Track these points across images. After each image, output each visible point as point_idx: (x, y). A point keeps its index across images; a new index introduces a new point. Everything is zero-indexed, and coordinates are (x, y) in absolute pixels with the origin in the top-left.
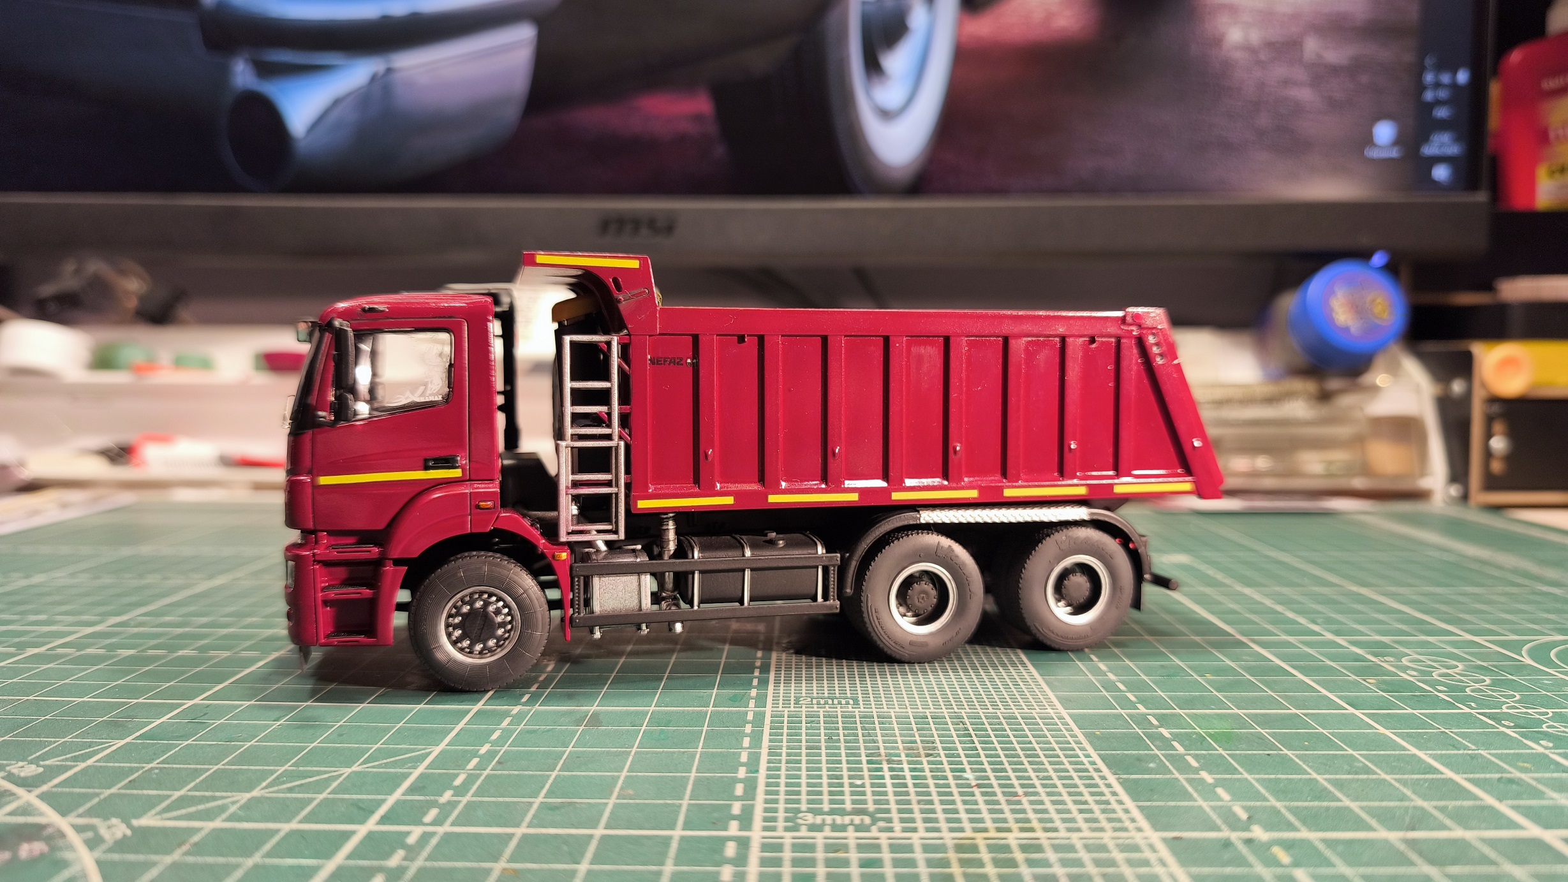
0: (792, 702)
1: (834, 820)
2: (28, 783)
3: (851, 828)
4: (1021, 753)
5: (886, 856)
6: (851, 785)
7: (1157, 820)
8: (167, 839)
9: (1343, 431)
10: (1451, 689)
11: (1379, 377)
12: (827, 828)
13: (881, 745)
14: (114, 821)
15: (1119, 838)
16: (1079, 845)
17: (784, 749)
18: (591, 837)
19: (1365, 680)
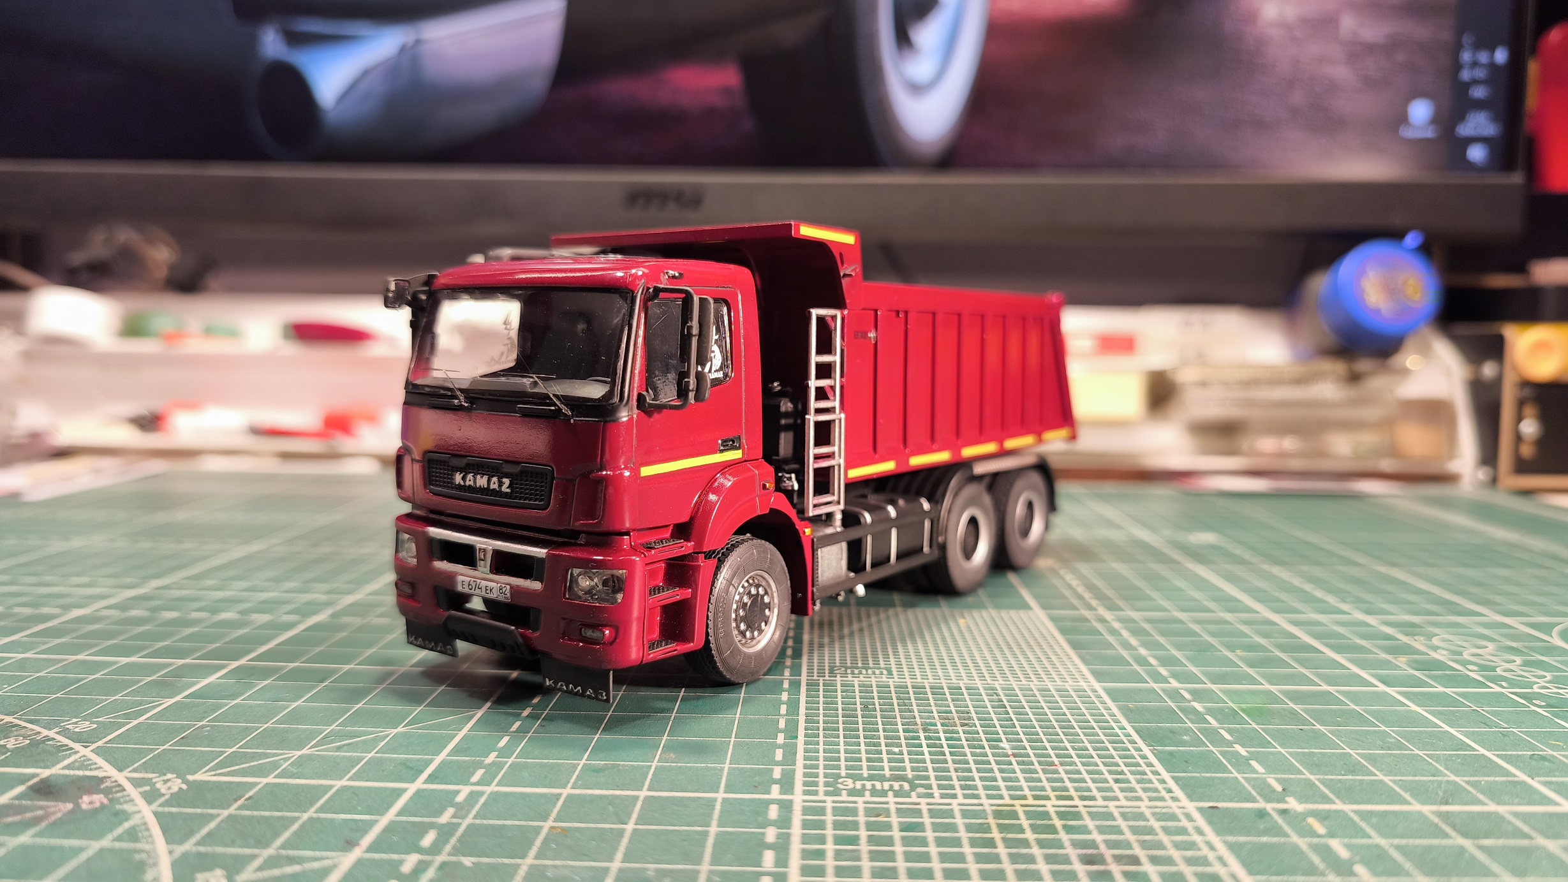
0: (827, 672)
1: (873, 785)
2: (83, 739)
3: (890, 793)
4: (1055, 724)
5: (927, 820)
6: (888, 753)
7: (1193, 790)
8: (222, 794)
9: (1372, 413)
10: (1483, 668)
11: (1409, 359)
12: (867, 793)
13: (916, 714)
14: (169, 776)
15: (1156, 807)
16: (1116, 814)
17: (821, 716)
18: (636, 798)
19: (1396, 658)
